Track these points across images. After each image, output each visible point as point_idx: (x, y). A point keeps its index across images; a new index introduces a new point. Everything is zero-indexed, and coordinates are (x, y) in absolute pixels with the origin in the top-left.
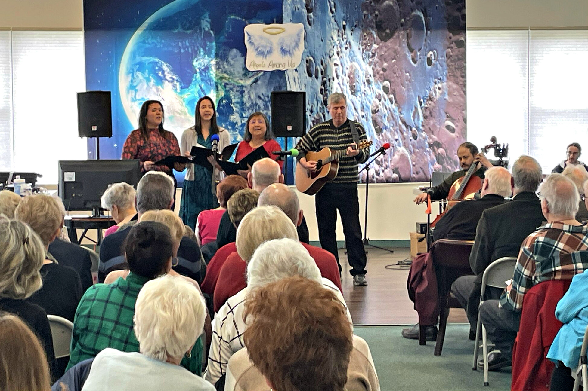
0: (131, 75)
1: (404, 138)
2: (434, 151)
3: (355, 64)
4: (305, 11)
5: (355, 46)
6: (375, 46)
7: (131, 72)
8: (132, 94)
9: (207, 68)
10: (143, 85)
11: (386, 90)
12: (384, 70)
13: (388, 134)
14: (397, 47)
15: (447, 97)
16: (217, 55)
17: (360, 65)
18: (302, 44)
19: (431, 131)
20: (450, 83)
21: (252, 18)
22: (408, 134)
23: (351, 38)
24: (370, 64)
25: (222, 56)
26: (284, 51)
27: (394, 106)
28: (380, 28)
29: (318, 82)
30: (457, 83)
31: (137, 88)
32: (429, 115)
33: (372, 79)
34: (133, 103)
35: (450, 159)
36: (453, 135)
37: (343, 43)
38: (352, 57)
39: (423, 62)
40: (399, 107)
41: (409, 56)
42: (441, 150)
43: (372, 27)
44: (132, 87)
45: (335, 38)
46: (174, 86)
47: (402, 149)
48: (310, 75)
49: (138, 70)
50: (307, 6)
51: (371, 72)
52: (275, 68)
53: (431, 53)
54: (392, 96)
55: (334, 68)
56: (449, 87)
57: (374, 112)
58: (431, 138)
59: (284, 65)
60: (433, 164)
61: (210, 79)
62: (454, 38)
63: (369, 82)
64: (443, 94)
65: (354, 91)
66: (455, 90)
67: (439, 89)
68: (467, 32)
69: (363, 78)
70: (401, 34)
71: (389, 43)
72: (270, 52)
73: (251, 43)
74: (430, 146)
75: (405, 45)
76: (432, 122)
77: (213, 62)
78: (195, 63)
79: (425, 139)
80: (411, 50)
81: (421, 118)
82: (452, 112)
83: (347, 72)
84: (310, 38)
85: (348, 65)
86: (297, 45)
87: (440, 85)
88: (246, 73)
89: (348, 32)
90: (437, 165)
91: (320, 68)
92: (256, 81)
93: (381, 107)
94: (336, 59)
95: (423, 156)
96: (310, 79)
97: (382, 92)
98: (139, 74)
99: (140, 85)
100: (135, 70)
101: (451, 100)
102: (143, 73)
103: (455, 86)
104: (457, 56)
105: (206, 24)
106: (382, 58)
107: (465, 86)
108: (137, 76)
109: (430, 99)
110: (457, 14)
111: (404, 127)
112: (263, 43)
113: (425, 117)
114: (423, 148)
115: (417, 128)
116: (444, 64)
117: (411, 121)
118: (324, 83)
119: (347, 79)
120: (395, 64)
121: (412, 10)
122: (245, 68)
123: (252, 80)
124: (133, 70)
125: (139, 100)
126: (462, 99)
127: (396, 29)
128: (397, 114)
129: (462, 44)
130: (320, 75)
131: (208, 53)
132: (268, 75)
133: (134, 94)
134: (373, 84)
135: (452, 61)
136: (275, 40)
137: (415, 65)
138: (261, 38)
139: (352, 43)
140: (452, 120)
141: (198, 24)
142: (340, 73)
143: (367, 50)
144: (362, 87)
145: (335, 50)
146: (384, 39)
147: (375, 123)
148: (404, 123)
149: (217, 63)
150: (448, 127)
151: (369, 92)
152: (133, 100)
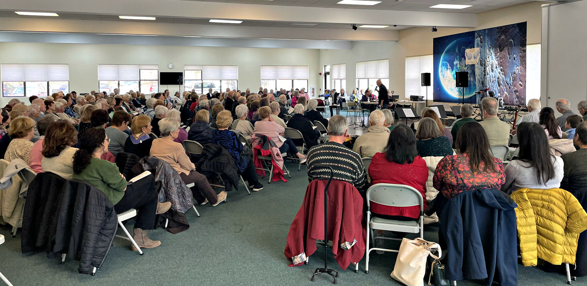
0: (441, 68)
1: (507, 88)
2: (516, 94)
3: (493, 61)
4: (480, 43)
5: (493, 54)
6: (498, 54)
8: (442, 73)
9: (457, 64)
10: (444, 70)
11: (501, 70)
12: (501, 63)
13: (502, 87)
14: (505, 54)
15: (520, 72)
16: (459, 60)
17: (494, 61)
18: (479, 54)
19: (515, 86)
20: (521, 67)
21: (467, 47)
22: (508, 87)
23: (492, 51)
24: (497, 61)
25: (460, 61)
26: (475, 58)
27: (503, 76)
28: (500, 47)
29: (483, 68)
30: (523, 67)
32: (514, 79)
33: (497, 66)
35: (520, 97)
36: (522, 87)
37: (490, 53)
38: (492, 58)
39: (512, 59)
40: (505, 77)
41: (508, 56)
42: (517, 94)
43: (497, 47)
44: (442, 71)
45: (488, 52)
46: (450, 70)
47: (506, 92)
48: (481, 66)
49: (443, 66)
50: (481, 41)
51: (497, 64)
52: (472, 64)
53: (515, 55)
54: (503, 72)
55: (487, 62)
56: (521, 68)
57: (498, 78)
58: (514, 89)
59: (474, 62)
60: (516, 99)
61: (458, 68)
62: (522, 49)
63: (496, 67)
64: (518, 71)
65: (492, 71)
66: (523, 69)
67: (517, 69)
68: (527, 46)
69: (495, 66)
70: (506, 49)
71: (502, 53)
72: (471, 58)
73: (467, 55)
74: (515, 92)
75: (507, 53)
76: (515, 82)
77: (458, 62)
78: (454, 63)
79: (513, 89)
80: (509, 55)
81: (512, 81)
82: (522, 78)
83: (491, 64)
84: (481, 53)
85: (491, 61)
86: (478, 55)
87: (517, 68)
88: (466, 66)
89: (491, 49)
90: (517, 99)
91: (484, 63)
92: (468, 68)
93: (500, 76)
94: (488, 60)
95: (512, 96)
96: (481, 67)
97: (500, 71)
101: (521, 74)
103: (522, 68)
104: (523, 56)
105: (457, 50)
106: (501, 58)
107: (526, 68)
108: (443, 68)
109: (515, 73)
110: (524, 39)
111: (506, 84)
112: (470, 55)
113: (513, 80)
114: (512, 92)
115: (511, 84)
116: (519, 59)
117: (509, 82)
118: (484, 68)
119: (491, 66)
120: (504, 60)
121: (509, 39)
122: (465, 64)
123: (467, 68)
126: (525, 73)
127: (504, 47)
128: (505, 79)
129: (525, 51)
130: (484, 66)
131: (457, 60)
132: (471, 66)
134: (498, 68)
135: (522, 58)
136: (473, 54)
137: (510, 60)
138: (469, 53)
139: (492, 53)
140: (522, 82)
141: (455, 50)
142: (489, 64)
143: (496, 56)
144: (495, 69)
145: (488, 56)
146: (501, 51)
147: (498, 82)
148: (507, 83)
149: (459, 63)
150: (520, 84)
151: (496, 71)
152: (442, 75)
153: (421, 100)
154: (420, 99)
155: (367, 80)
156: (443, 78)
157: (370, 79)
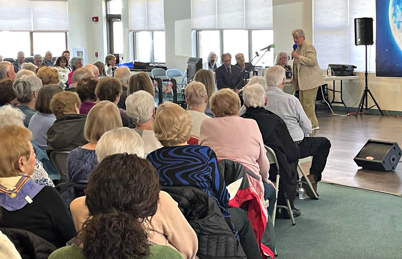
0: (394, 7)
7: (394, 5)
8: (394, 17)
10: (399, 13)
31: (397, 15)
34: (395, 24)
44: (394, 14)
98: (397, 6)
99: (398, 12)
100: (396, 3)
102: (399, 5)
108: (397, 8)
124: (395, 3)
125: (397, 22)
133: (395, 18)
152: (395, 23)
153: (350, 73)
154: (348, 71)
155: (218, 33)
156: (397, 28)
157: (225, 31)
